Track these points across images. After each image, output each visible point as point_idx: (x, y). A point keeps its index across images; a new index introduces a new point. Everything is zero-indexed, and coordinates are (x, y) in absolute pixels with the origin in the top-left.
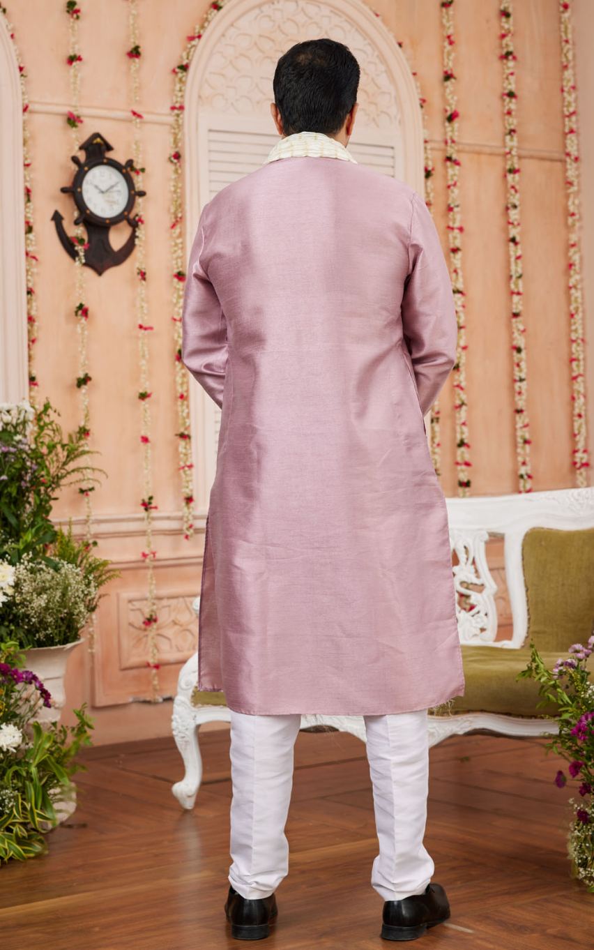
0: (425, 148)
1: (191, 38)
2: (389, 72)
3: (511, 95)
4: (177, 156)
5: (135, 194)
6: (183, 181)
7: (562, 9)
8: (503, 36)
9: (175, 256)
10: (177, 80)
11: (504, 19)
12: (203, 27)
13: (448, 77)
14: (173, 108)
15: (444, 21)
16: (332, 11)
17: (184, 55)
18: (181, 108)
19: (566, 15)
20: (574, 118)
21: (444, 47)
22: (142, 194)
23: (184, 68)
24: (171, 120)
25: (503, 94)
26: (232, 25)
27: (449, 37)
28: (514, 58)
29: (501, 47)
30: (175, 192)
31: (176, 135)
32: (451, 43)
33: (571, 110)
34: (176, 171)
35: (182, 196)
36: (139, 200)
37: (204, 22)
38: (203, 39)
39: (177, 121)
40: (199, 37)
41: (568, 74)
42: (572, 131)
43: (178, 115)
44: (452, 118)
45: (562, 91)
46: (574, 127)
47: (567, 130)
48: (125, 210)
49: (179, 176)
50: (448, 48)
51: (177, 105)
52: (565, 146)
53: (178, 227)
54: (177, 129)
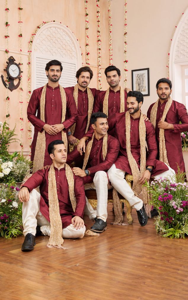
0: (82, 65)
1: (33, 35)
2: (75, 46)
3: (100, 49)
4: (29, 63)
5: (21, 72)
6: (31, 69)
7: (110, 32)
8: (98, 37)
9: (29, 87)
10: (30, 44)
11: (98, 33)
12: (36, 32)
13: (87, 45)
14: (29, 51)
15: (86, 32)
16: (63, 31)
17: (31, 38)
18: (31, 51)
19: (111, 34)
20: (112, 56)
21: (86, 38)
22: (22, 72)
23: (32, 42)
24: (28, 54)
25: (98, 49)
26: (42, 32)
27: (87, 36)
28: (101, 41)
29: (98, 39)
30: (29, 72)
31: (29, 58)
32: (88, 37)
33: (111, 54)
34: (29, 67)
35: (31, 73)
36: (21, 73)
37: (36, 31)
38: (36, 35)
39: (30, 54)
40: (35, 35)
41: (111, 46)
42: (111, 59)
43: (30, 53)
44: (88, 54)
45: (109, 50)
46: (112, 58)
47: (110, 59)
48: (18, 76)
49: (30, 68)
50: (87, 38)
51: (30, 51)
52: (110, 62)
53: (29, 80)
54: (29, 57)
